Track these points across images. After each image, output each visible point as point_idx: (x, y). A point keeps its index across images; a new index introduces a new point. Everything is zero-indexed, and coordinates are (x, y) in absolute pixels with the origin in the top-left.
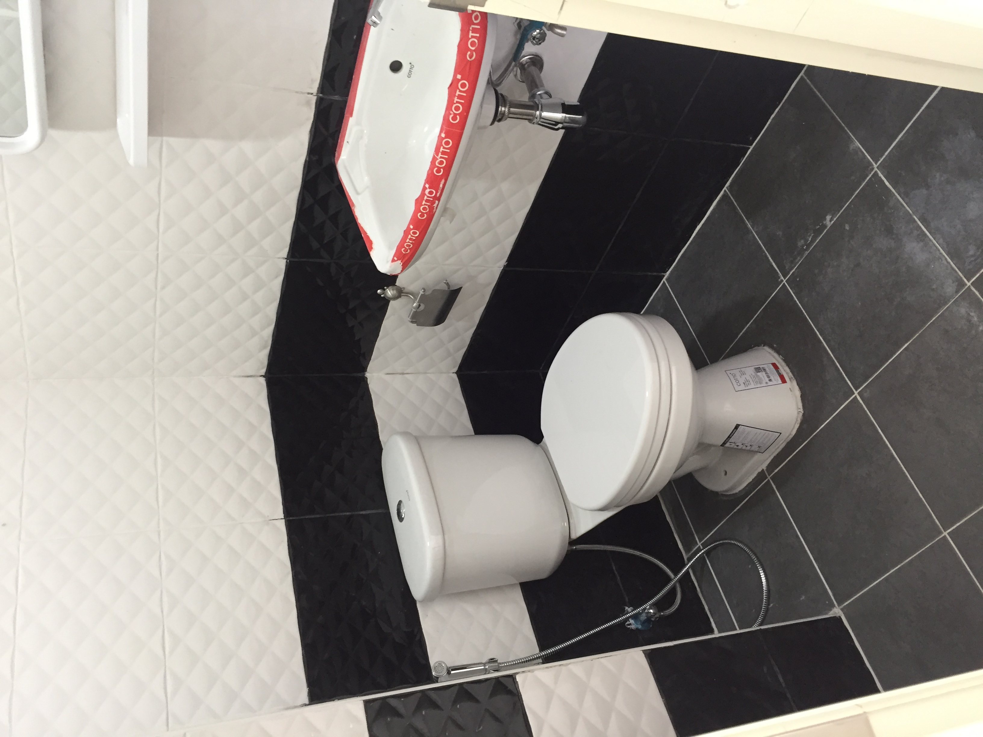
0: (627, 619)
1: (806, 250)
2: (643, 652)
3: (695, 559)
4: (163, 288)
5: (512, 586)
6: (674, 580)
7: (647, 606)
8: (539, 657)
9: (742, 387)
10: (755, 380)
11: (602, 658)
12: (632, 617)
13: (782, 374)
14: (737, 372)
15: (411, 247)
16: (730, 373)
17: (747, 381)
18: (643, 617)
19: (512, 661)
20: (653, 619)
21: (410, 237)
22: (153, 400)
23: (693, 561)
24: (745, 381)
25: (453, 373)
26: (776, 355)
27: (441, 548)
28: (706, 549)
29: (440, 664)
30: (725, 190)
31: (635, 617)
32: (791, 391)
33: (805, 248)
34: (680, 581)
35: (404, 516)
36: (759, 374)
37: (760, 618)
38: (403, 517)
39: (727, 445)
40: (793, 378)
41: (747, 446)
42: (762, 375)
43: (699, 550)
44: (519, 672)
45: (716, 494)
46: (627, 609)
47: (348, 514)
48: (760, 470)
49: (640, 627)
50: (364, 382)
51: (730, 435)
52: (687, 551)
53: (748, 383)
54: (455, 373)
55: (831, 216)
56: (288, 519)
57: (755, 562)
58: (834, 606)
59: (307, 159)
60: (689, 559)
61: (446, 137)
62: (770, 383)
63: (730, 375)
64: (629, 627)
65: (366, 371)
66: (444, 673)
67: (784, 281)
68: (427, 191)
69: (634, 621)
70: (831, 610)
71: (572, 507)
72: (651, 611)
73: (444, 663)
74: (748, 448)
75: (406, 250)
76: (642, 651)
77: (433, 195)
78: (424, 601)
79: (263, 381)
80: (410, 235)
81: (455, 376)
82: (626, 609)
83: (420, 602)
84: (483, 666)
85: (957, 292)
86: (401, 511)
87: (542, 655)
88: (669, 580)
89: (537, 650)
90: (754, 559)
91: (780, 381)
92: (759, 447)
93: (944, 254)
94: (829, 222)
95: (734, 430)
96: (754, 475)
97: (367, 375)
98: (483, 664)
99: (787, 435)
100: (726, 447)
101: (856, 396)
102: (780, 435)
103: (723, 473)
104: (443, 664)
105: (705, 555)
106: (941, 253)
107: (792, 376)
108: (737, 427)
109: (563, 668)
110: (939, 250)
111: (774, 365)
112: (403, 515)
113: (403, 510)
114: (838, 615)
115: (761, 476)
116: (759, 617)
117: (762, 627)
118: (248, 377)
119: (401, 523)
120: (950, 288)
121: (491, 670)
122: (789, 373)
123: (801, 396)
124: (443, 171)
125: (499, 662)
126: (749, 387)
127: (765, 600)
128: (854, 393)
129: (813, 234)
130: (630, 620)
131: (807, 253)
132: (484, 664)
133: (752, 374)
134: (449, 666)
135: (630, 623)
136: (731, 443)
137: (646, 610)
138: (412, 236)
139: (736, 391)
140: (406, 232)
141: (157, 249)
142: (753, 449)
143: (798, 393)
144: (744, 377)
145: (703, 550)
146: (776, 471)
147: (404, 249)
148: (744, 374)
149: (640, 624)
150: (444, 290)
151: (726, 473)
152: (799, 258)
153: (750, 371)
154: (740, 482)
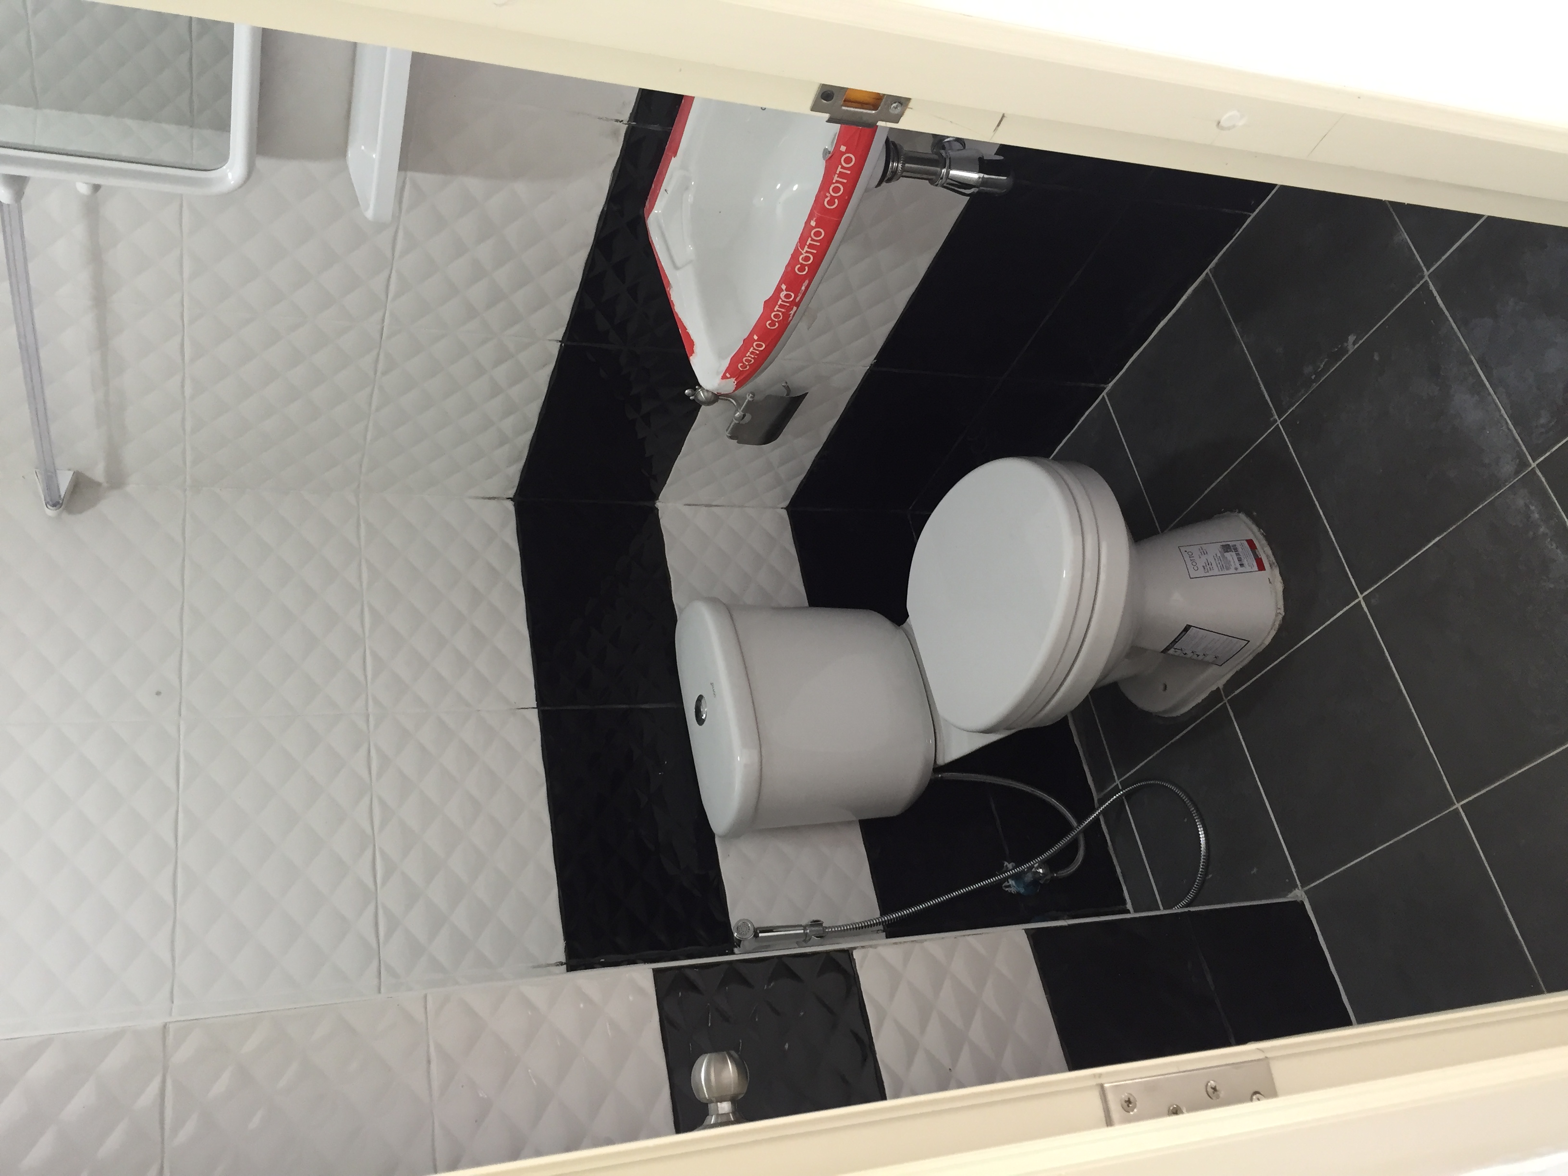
0: (1006, 879)
1: (1315, 381)
2: (1025, 932)
3: (1109, 802)
4: (385, 373)
5: (849, 823)
6: (1076, 830)
7: (1035, 863)
8: (880, 922)
9: (1201, 572)
10: (1221, 564)
11: (968, 935)
12: (1012, 877)
13: (1260, 557)
14: (1195, 550)
15: (751, 363)
16: (1186, 551)
17: (1209, 565)
18: (1029, 878)
19: (840, 927)
20: (1042, 882)
21: (751, 350)
22: (358, 526)
23: (1105, 806)
24: (1206, 564)
25: (782, 508)
26: (1255, 528)
27: (756, 766)
28: (1126, 790)
29: (744, 923)
30: (1207, 274)
31: (1017, 877)
32: (1270, 583)
33: (1313, 377)
34: (1085, 831)
35: (706, 717)
36: (1226, 554)
37: (1193, 892)
38: (703, 717)
39: (1171, 651)
40: (1276, 564)
41: (1198, 656)
42: (1231, 556)
43: (1116, 790)
44: (858, 947)
45: (1147, 715)
46: (1007, 866)
47: (624, 706)
48: (1214, 688)
49: (1023, 891)
50: (653, 516)
51: (1176, 639)
52: (1099, 789)
53: (1210, 568)
54: (785, 508)
55: (1355, 337)
56: (542, 708)
57: (1194, 815)
58: (1296, 886)
59: (605, 209)
60: (1102, 802)
61: (816, 227)
62: (1241, 569)
63: (1185, 555)
64: (1007, 889)
65: (658, 499)
66: (750, 935)
67: (1279, 422)
68: (782, 295)
69: (1016, 883)
70: (1291, 891)
71: (942, 723)
72: (1041, 871)
73: (751, 923)
74: (1200, 658)
75: (744, 366)
76: (1024, 930)
77: (791, 299)
78: (726, 837)
79: (510, 506)
80: (752, 348)
81: (784, 513)
82: (1005, 865)
83: (720, 837)
84: (802, 930)
85: (1517, 473)
86: (702, 710)
87: (883, 920)
88: (1071, 828)
89: (877, 913)
90: (1193, 811)
91: (1256, 568)
92: (1216, 657)
93: (1506, 416)
94: (1352, 344)
95: (1182, 633)
96: (1204, 696)
97: (659, 504)
98: (803, 926)
99: (1258, 644)
100: (1169, 654)
101: (1360, 602)
102: (1247, 643)
103: (1162, 687)
104: (748, 923)
105: (1124, 798)
106: (1502, 416)
107: (1274, 561)
108: (1187, 628)
109: (917, 945)
110: (1500, 411)
111: (1251, 543)
112: (704, 716)
113: (704, 709)
114: (1299, 900)
115: (1215, 696)
116: (1190, 890)
117: (1192, 909)
118: (489, 498)
119: (701, 726)
120: (1507, 467)
121: (812, 935)
122: (1270, 557)
123: (1284, 591)
124: (808, 269)
125: (824, 925)
126: (1211, 573)
127: (1202, 868)
128: (1358, 597)
129: (1326, 360)
130: (1010, 880)
131: (1315, 385)
132: (805, 928)
133: (1216, 555)
134: (756, 926)
135: (1008, 884)
136: (1176, 650)
137: (1034, 869)
138: (754, 349)
139: (1191, 577)
140: (748, 342)
141: (383, 321)
142: (1207, 659)
143: (1279, 586)
144: (1204, 558)
145: (1122, 791)
146: (1237, 692)
147: (742, 364)
148: (1205, 553)
149: (1023, 887)
150: (782, 397)
151: (1165, 688)
152: (1303, 391)
153: (1214, 550)
154: (1184, 702)
